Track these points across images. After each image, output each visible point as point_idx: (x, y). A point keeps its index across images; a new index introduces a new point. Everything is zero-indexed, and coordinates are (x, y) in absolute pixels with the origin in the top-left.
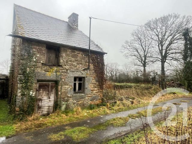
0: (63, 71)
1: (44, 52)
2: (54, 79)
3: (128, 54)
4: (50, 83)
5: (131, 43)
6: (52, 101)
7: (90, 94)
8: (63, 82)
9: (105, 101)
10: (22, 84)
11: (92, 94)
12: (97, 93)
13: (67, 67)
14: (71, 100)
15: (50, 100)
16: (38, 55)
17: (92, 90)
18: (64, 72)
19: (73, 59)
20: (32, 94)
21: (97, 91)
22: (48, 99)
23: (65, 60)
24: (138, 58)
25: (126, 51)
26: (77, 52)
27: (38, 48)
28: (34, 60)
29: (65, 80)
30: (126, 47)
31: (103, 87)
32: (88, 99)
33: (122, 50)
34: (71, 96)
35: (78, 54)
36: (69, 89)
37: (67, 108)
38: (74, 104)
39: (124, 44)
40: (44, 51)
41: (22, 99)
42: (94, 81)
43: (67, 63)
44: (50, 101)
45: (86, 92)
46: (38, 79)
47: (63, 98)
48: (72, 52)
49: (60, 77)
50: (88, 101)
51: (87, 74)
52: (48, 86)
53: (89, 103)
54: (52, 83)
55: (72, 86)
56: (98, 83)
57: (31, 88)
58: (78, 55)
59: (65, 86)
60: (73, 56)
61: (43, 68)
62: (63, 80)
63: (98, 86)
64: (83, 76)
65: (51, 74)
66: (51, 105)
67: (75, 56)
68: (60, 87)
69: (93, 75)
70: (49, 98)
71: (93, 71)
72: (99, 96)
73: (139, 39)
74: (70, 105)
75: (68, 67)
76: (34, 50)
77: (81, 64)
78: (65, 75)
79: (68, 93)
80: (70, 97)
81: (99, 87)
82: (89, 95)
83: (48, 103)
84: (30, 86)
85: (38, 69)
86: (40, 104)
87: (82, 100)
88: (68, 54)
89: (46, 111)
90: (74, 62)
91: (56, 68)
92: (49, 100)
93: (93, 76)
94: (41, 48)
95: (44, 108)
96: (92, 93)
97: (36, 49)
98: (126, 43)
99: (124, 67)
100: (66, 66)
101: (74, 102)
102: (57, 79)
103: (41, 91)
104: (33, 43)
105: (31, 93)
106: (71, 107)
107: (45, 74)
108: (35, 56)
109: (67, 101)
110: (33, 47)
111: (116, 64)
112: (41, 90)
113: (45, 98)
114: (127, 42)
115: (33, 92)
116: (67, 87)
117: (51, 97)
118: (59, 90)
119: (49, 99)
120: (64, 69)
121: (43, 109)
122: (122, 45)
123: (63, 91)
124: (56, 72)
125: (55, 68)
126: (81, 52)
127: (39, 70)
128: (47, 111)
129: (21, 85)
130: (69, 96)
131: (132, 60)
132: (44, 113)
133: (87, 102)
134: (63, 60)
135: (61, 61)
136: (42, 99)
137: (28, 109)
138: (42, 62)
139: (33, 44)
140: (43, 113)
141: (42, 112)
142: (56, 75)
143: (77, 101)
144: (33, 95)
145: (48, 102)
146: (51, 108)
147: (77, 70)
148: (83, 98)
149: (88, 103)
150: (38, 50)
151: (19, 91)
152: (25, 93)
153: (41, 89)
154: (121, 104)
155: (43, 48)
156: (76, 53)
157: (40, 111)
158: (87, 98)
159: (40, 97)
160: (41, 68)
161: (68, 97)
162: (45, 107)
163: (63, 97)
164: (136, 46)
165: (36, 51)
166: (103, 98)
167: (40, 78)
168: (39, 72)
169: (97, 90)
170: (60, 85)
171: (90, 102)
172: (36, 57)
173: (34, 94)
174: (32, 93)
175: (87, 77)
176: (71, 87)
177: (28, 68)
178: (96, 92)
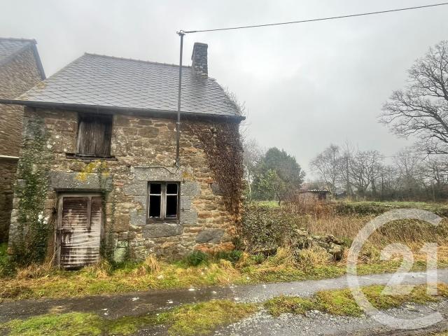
0: (118, 168)
1: (70, 129)
2: (96, 186)
3: (403, 127)
4: (90, 196)
5: (409, 97)
6: (96, 238)
7: (196, 226)
8: (118, 194)
9: (243, 245)
10: (21, 197)
11: (200, 226)
12: (218, 222)
13: (128, 159)
14: (139, 238)
15: (90, 234)
16: (57, 137)
17: (201, 216)
18: (121, 171)
19: (144, 140)
20: (42, 220)
21: (219, 218)
22: (85, 232)
23: (123, 144)
24: (439, 132)
25: (398, 119)
26: (154, 123)
27: (58, 122)
28: (49, 147)
29: (122, 191)
30: (395, 107)
31: (237, 208)
32: (190, 238)
33: (385, 118)
34: (140, 228)
35: (159, 128)
36: (135, 210)
37: (128, 255)
38: (148, 247)
39: (390, 101)
40: (71, 126)
41: (20, 228)
42: (208, 192)
43: (128, 149)
44: (89, 236)
45: (182, 219)
46: (56, 187)
47: (118, 233)
48: (142, 122)
49: (109, 181)
50: (188, 243)
51: (185, 173)
52: (85, 203)
53: (193, 248)
54: (94, 196)
55: (140, 204)
56: (220, 197)
57: (40, 206)
58: (158, 130)
59: (123, 204)
60: (144, 133)
61: (69, 164)
62: (118, 189)
63: (222, 204)
64: (174, 179)
65: (87, 177)
66: (95, 245)
67: (150, 132)
68: (109, 206)
69: (202, 176)
70: (89, 230)
71: (206, 167)
72: (224, 231)
73: (437, 80)
74: (136, 249)
75: (131, 159)
76: (49, 126)
77: (167, 150)
78: (123, 178)
79: (129, 219)
80: (138, 231)
81: (224, 207)
82: (193, 228)
83: (87, 241)
84: (38, 201)
85: (56, 166)
86: (67, 242)
87: (170, 241)
88: (131, 129)
89: (81, 258)
90: (146, 146)
91: (100, 163)
92: (87, 234)
93: (205, 179)
94: (63, 120)
95: (77, 251)
96: (200, 222)
97: (53, 124)
98: (394, 99)
99: (399, 161)
100: (125, 156)
101: (147, 242)
102: (103, 187)
103: (69, 215)
104: (47, 112)
105: (40, 217)
106: (138, 256)
107: (71, 177)
108: (50, 139)
109: (129, 239)
110: (45, 120)
111: (375, 154)
112: (68, 212)
113: (78, 229)
114: (397, 95)
115: (44, 215)
116: (128, 205)
117: (93, 228)
118: (109, 211)
119: (89, 232)
120: (119, 164)
121: (76, 253)
122: (385, 103)
123: (116, 214)
124: (100, 170)
125: (97, 163)
126: (167, 122)
127: (58, 168)
128: (85, 260)
129: (19, 200)
130: (135, 227)
131: (420, 140)
132: (78, 262)
133: (187, 246)
134: (118, 143)
135: (114, 146)
136: (72, 231)
137: (32, 251)
138: (65, 150)
139: (47, 114)
140: (74, 263)
141: (72, 261)
142: (100, 177)
143: (156, 242)
144: (44, 222)
145: (87, 239)
146: (93, 252)
147: (158, 166)
148: (174, 235)
149: (190, 247)
150: (59, 125)
151: (14, 212)
152: (28, 217)
153: (70, 210)
154: (290, 260)
155: (69, 119)
156: (153, 126)
157: (68, 257)
158: (185, 235)
159: (66, 227)
160: (65, 164)
161: (131, 230)
162: (79, 249)
163: (119, 228)
164: (428, 102)
165: (52, 128)
166: (236, 238)
167: (61, 186)
168: (57, 173)
169: (218, 215)
170: (109, 201)
171: (195, 246)
172: (52, 141)
173: (46, 219)
174: (43, 218)
175: (184, 182)
176: (139, 207)
177: (34, 165)
178: (214, 222)
